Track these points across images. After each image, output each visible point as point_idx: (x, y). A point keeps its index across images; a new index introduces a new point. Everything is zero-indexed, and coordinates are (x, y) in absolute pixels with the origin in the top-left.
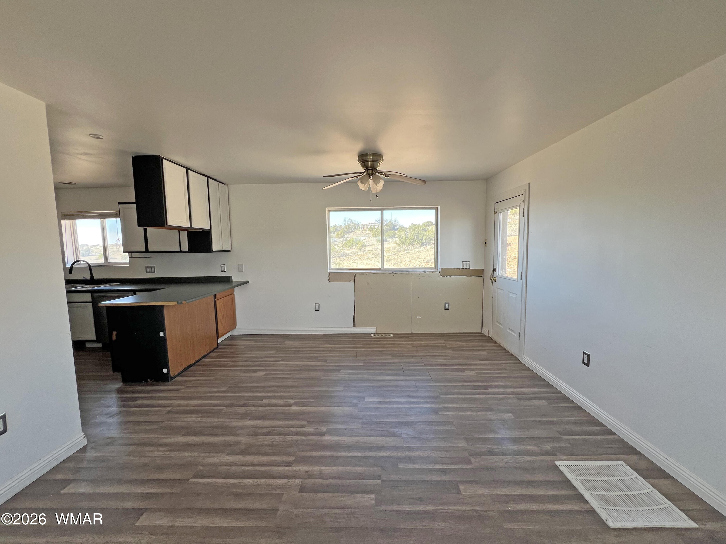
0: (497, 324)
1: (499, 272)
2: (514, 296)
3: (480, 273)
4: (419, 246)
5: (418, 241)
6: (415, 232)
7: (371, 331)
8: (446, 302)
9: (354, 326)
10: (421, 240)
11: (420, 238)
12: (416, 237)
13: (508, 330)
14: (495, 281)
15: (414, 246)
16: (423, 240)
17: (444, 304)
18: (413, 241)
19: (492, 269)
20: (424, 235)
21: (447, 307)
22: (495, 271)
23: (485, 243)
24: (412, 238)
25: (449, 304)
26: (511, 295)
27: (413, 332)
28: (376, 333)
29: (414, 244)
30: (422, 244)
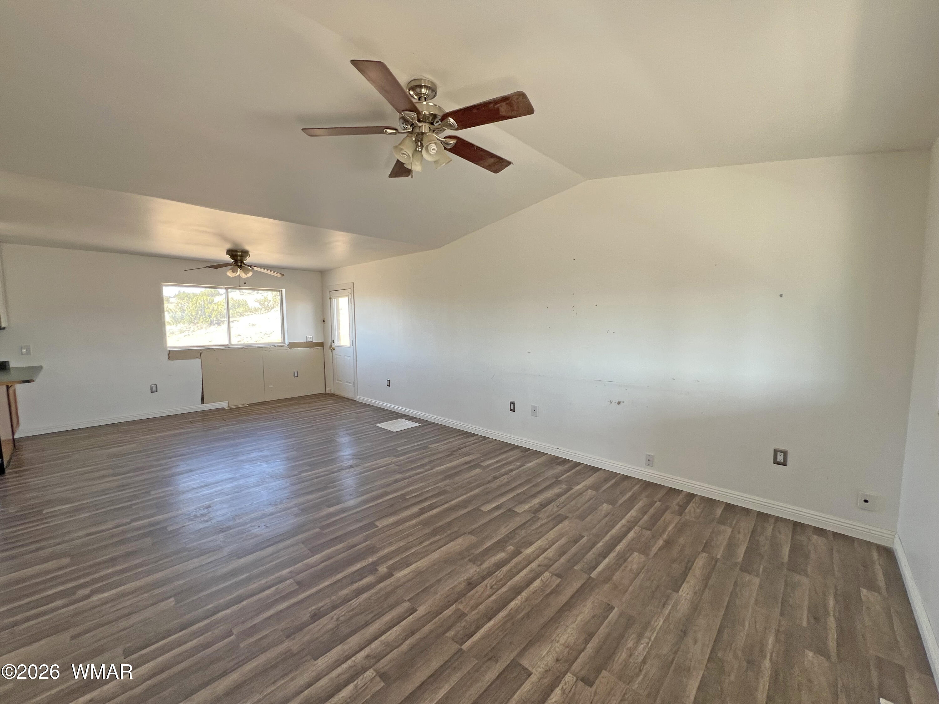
0: (338, 382)
1: (336, 343)
2: (349, 358)
3: (320, 345)
4: (207, 326)
5: (205, 319)
6: (198, 304)
7: (224, 404)
8: (294, 370)
9: (203, 402)
10: (210, 316)
11: (207, 314)
12: (200, 312)
13: (346, 384)
14: (334, 349)
15: (198, 325)
16: (213, 317)
17: (293, 373)
18: (195, 319)
19: (331, 341)
20: (213, 310)
21: (296, 375)
22: (333, 342)
23: (324, 321)
24: (194, 314)
25: (297, 372)
26: (346, 357)
27: (266, 400)
28: (228, 406)
29: (197, 323)
30: (211, 323)
